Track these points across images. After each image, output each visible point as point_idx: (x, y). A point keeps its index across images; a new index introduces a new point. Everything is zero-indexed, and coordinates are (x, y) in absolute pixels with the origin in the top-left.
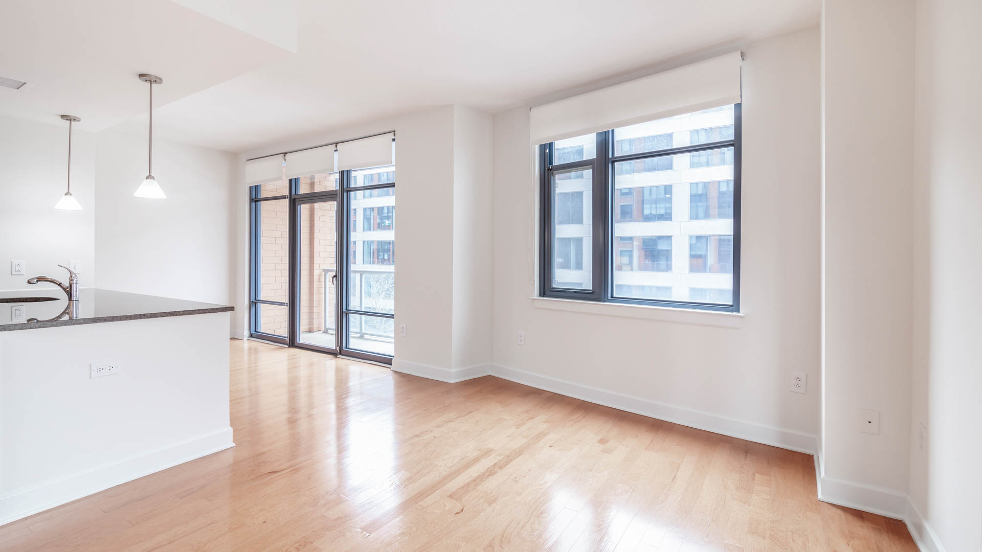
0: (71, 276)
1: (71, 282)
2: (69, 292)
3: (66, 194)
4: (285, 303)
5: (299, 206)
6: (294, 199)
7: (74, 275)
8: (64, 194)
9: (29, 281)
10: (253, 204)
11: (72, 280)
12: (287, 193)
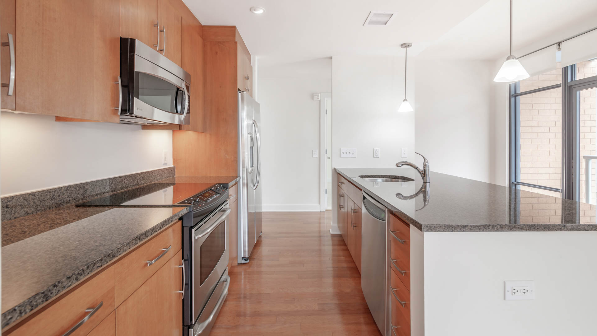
0: (425, 161)
1: (425, 167)
2: (423, 174)
3: (404, 101)
4: (559, 190)
5: (578, 93)
6: (570, 87)
7: (426, 161)
8: (403, 101)
9: (397, 164)
10: (513, 99)
11: (425, 165)
12: (560, 82)
